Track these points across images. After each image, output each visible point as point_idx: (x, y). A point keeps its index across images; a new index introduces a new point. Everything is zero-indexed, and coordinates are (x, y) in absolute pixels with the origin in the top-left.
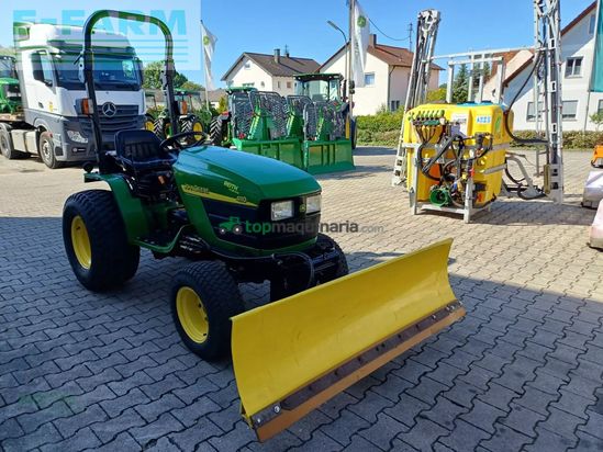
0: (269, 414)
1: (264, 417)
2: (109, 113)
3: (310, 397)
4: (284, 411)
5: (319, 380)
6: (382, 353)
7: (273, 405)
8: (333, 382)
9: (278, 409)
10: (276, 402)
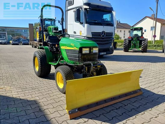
0: (74, 111)
1: (72, 112)
2: (103, 36)
3: (88, 109)
4: (79, 111)
5: (91, 104)
6: (113, 100)
7: (76, 109)
8: (95, 106)
9: (77, 110)
10: (77, 108)
